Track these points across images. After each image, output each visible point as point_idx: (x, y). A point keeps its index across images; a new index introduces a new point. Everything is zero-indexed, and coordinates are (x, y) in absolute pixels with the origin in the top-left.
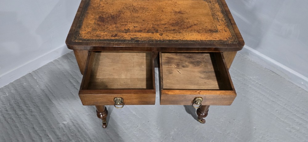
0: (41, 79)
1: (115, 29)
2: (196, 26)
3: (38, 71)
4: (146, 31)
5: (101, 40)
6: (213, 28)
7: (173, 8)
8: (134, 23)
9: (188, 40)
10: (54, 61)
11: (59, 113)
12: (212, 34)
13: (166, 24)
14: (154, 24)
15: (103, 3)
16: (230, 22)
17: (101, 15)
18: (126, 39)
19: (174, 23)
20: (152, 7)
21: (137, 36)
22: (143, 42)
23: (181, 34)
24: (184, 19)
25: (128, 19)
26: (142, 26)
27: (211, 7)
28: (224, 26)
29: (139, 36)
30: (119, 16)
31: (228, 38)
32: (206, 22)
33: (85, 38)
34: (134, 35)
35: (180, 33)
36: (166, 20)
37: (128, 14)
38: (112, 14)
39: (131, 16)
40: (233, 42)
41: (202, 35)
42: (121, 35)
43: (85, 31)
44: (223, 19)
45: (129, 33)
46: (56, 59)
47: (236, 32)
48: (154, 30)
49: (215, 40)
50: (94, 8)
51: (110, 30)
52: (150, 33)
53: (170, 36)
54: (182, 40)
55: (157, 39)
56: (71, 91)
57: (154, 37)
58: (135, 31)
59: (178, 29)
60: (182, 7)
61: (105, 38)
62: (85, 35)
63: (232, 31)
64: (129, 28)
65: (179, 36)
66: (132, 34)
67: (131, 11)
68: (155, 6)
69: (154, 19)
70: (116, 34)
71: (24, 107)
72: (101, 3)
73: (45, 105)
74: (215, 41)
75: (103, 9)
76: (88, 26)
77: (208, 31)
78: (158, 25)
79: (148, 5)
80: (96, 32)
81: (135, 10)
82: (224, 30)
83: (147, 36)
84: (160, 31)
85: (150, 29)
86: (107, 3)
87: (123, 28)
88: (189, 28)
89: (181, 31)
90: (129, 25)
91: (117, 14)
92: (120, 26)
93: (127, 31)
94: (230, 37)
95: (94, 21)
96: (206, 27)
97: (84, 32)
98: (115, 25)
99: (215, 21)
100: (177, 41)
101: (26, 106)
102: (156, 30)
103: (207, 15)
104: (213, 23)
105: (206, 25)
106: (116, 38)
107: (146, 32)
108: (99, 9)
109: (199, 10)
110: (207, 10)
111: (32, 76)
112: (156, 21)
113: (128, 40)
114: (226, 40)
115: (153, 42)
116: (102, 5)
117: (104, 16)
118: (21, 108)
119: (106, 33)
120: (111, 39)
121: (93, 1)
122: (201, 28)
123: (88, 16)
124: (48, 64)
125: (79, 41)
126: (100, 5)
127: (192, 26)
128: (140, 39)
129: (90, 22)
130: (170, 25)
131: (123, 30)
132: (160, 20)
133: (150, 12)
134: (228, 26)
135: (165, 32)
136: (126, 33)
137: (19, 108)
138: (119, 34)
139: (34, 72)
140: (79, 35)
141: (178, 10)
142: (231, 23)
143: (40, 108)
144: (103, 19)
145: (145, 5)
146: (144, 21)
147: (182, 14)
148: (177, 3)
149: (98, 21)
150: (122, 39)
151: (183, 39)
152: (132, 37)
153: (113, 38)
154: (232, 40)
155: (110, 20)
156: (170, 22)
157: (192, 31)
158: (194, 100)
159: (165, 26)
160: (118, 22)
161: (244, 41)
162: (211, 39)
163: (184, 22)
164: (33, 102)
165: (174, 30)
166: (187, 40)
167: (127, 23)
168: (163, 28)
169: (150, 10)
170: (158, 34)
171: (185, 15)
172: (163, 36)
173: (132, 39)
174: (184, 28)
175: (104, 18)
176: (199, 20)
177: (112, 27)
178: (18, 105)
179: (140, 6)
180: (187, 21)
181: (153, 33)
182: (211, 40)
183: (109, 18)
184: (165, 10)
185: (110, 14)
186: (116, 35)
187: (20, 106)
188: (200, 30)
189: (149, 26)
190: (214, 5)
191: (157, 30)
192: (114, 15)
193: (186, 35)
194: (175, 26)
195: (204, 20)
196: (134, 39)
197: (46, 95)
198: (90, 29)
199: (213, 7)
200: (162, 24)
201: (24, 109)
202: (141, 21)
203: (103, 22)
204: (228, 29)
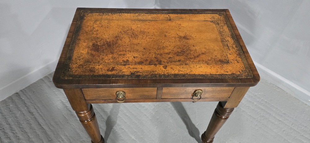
0: (29, 99)
1: (112, 60)
2: (204, 55)
3: (26, 89)
4: (148, 62)
5: (95, 76)
6: (223, 58)
7: (177, 31)
8: (133, 51)
9: (197, 75)
10: (44, 77)
11: (50, 139)
12: (222, 66)
13: (170, 52)
14: (157, 53)
15: (97, 26)
16: (242, 49)
17: (95, 42)
18: (125, 73)
19: (180, 51)
20: (154, 31)
21: (138, 70)
22: (144, 77)
23: (187, 66)
24: (190, 47)
25: (127, 47)
26: (143, 55)
27: (219, 31)
28: (235, 55)
29: (140, 69)
30: (116, 43)
31: (241, 71)
32: (215, 51)
33: (76, 74)
34: (133, 68)
35: (186, 64)
36: (170, 48)
37: (126, 40)
38: (108, 40)
39: (130, 42)
40: (247, 77)
41: (211, 67)
42: (118, 68)
43: (76, 64)
44: (234, 46)
45: (128, 66)
46: (46, 75)
47: (250, 63)
48: (157, 61)
49: (227, 73)
50: (87, 33)
51: (106, 62)
52: (152, 66)
53: (175, 69)
54: (190, 75)
55: (160, 73)
56: (63, 114)
57: (157, 71)
58: (136, 63)
59: (184, 60)
60: (187, 31)
61: (99, 74)
62: (76, 69)
63: (245, 62)
64: (128, 59)
65: (185, 69)
66: (131, 67)
67: (130, 36)
68: (157, 29)
69: (156, 47)
70: (113, 67)
71: (10, 134)
72: (95, 26)
73: (34, 131)
74: (227, 75)
75: (97, 34)
76: (79, 57)
77: (217, 62)
78: (161, 55)
79: (149, 29)
80: (90, 65)
81: (134, 35)
82: (236, 60)
83: (149, 69)
84: (164, 62)
85: (152, 60)
86: (102, 26)
87: (121, 59)
88: (197, 58)
89: (188, 62)
90: (128, 55)
91: (113, 41)
92: (117, 56)
93: (126, 63)
94: (243, 70)
95: (87, 50)
96: (215, 56)
97: (74, 66)
98: (111, 56)
99: (225, 48)
100: (184, 75)
101: (12, 133)
102: (159, 60)
103: (216, 40)
104: (223, 51)
105: (215, 53)
106: (113, 72)
107: (148, 64)
108: (93, 34)
109: (206, 34)
110: (215, 35)
111: (19, 96)
112: (159, 49)
113: (127, 75)
114: (239, 73)
115: (157, 77)
116: (96, 28)
117: (99, 43)
118: (7, 136)
119: (101, 67)
120: (107, 74)
121: (86, 24)
122: (210, 58)
123: (79, 43)
124: (37, 81)
125: (69, 78)
126: (94, 28)
127: (200, 55)
128: (141, 74)
129: (82, 52)
130: (174, 54)
131: (121, 61)
132: (164, 48)
133: (152, 37)
134: (239, 54)
135: (169, 64)
136: (125, 65)
137: (5, 135)
138: (117, 67)
139: (21, 91)
140: (70, 70)
141: (182, 35)
142: (243, 51)
143: (29, 135)
144: (97, 47)
145: (145, 29)
146: (145, 49)
147: (188, 39)
148: (182, 25)
149: (91, 50)
150: (120, 74)
151: (191, 73)
152: (132, 71)
153: (110, 73)
154: (245, 73)
155: (106, 49)
156: (175, 49)
157: (200, 62)
158: (194, 93)
159: (169, 56)
160: (115, 51)
161: (259, 75)
162: (222, 72)
163: (191, 50)
164: (20, 127)
165: (179, 61)
166: (195, 75)
167: (126, 52)
168: (167, 59)
169: (151, 35)
170: (161, 66)
171: (191, 41)
172: (168, 68)
173: (132, 73)
174: (191, 58)
175: (99, 46)
176: (207, 47)
177: (108, 58)
178: (3, 131)
179: (139, 30)
180: (194, 48)
181: (155, 65)
182: (223, 74)
183: (104, 45)
184: (168, 35)
185: (105, 40)
186: (113, 69)
187: (6, 132)
188: (208, 60)
189: (151, 56)
190: (223, 28)
191: (161, 61)
192: (110, 42)
193: (194, 67)
194: (180, 56)
195: (212, 47)
196: (134, 73)
197: (35, 119)
198: (82, 60)
199: (222, 30)
200: (166, 53)
201: (10, 136)
202: (142, 49)
203: (98, 51)
204: (240, 59)
